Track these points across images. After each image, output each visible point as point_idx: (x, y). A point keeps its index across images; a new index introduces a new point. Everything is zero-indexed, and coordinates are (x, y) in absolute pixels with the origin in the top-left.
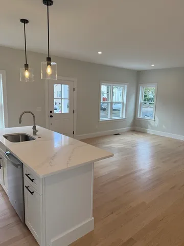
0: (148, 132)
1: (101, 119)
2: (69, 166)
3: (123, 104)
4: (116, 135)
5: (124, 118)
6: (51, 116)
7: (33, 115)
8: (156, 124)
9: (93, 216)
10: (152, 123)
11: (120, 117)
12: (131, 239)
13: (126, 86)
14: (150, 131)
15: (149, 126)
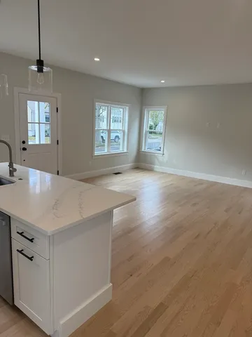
0: (155, 170)
1: (96, 153)
2: (84, 217)
3: (124, 132)
4: (116, 174)
5: (125, 151)
6: (24, 149)
7: (8, 145)
8: (165, 158)
9: (111, 282)
10: (160, 158)
11: (120, 150)
12: (161, 304)
13: (127, 108)
14: (157, 167)
15: (156, 162)
